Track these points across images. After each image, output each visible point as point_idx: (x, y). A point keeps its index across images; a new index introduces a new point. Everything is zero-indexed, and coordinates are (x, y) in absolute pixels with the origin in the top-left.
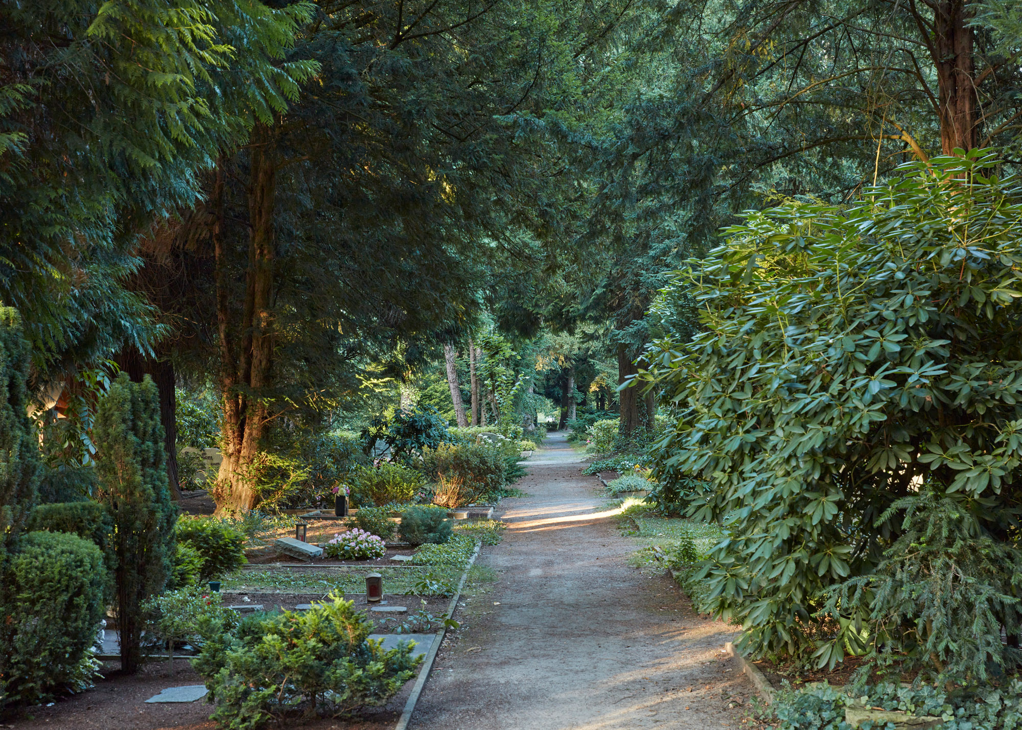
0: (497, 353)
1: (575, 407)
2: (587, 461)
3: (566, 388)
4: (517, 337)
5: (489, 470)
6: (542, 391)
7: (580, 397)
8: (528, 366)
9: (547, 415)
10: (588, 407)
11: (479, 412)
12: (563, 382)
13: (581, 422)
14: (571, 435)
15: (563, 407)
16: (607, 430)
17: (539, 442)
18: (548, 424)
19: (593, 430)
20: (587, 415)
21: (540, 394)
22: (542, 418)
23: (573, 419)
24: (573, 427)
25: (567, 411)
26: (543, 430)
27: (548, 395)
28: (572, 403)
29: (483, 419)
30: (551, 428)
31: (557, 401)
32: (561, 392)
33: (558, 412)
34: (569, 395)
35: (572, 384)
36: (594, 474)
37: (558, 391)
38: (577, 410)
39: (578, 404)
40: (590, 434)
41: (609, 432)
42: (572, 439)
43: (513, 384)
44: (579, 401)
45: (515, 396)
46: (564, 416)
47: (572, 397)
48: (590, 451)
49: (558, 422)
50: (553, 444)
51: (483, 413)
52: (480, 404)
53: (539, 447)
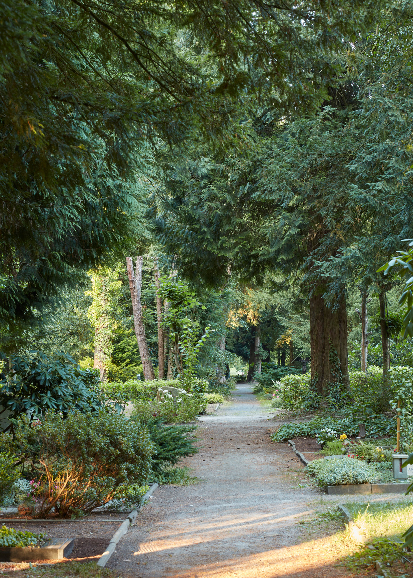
0: (181, 303)
1: (260, 363)
2: (275, 419)
3: (253, 347)
4: (203, 286)
5: (124, 457)
6: (232, 348)
7: (264, 354)
8: (215, 320)
9: (238, 370)
10: (271, 363)
11: (165, 365)
12: (251, 342)
13: (266, 376)
14: (257, 387)
15: (250, 363)
16: (295, 385)
17: (227, 394)
18: (238, 377)
19: (280, 385)
20: (272, 369)
21: (231, 351)
22: (233, 372)
23: (259, 373)
24: (258, 380)
25: (254, 366)
26: (233, 383)
27: (239, 354)
28: (258, 360)
29: (170, 372)
30: (240, 380)
31: (246, 359)
32: (249, 350)
33: (246, 367)
34: (256, 353)
35: (259, 343)
36: (286, 441)
37: (246, 350)
38: (262, 365)
39: (263, 361)
40: (276, 388)
41: (296, 387)
42: (258, 391)
43: (199, 336)
44: (264, 358)
45: (202, 349)
46: (251, 370)
47: (258, 355)
48: (277, 405)
49: (246, 375)
50: (241, 394)
51: (169, 366)
52: (167, 357)
53: (226, 399)
